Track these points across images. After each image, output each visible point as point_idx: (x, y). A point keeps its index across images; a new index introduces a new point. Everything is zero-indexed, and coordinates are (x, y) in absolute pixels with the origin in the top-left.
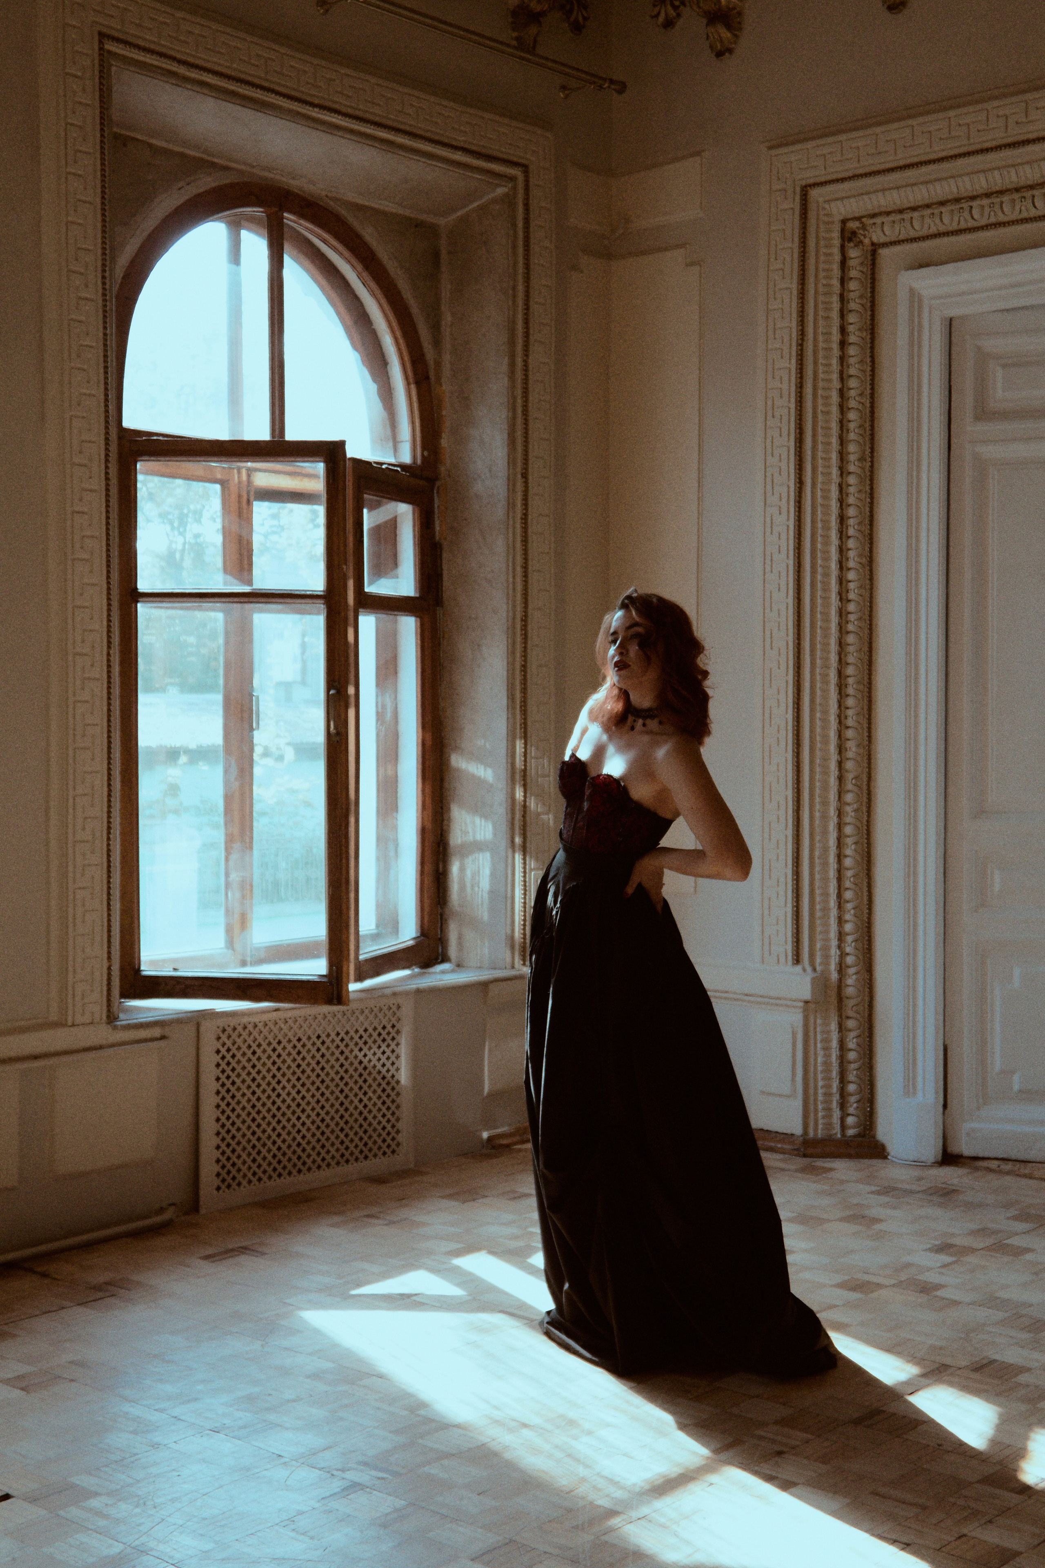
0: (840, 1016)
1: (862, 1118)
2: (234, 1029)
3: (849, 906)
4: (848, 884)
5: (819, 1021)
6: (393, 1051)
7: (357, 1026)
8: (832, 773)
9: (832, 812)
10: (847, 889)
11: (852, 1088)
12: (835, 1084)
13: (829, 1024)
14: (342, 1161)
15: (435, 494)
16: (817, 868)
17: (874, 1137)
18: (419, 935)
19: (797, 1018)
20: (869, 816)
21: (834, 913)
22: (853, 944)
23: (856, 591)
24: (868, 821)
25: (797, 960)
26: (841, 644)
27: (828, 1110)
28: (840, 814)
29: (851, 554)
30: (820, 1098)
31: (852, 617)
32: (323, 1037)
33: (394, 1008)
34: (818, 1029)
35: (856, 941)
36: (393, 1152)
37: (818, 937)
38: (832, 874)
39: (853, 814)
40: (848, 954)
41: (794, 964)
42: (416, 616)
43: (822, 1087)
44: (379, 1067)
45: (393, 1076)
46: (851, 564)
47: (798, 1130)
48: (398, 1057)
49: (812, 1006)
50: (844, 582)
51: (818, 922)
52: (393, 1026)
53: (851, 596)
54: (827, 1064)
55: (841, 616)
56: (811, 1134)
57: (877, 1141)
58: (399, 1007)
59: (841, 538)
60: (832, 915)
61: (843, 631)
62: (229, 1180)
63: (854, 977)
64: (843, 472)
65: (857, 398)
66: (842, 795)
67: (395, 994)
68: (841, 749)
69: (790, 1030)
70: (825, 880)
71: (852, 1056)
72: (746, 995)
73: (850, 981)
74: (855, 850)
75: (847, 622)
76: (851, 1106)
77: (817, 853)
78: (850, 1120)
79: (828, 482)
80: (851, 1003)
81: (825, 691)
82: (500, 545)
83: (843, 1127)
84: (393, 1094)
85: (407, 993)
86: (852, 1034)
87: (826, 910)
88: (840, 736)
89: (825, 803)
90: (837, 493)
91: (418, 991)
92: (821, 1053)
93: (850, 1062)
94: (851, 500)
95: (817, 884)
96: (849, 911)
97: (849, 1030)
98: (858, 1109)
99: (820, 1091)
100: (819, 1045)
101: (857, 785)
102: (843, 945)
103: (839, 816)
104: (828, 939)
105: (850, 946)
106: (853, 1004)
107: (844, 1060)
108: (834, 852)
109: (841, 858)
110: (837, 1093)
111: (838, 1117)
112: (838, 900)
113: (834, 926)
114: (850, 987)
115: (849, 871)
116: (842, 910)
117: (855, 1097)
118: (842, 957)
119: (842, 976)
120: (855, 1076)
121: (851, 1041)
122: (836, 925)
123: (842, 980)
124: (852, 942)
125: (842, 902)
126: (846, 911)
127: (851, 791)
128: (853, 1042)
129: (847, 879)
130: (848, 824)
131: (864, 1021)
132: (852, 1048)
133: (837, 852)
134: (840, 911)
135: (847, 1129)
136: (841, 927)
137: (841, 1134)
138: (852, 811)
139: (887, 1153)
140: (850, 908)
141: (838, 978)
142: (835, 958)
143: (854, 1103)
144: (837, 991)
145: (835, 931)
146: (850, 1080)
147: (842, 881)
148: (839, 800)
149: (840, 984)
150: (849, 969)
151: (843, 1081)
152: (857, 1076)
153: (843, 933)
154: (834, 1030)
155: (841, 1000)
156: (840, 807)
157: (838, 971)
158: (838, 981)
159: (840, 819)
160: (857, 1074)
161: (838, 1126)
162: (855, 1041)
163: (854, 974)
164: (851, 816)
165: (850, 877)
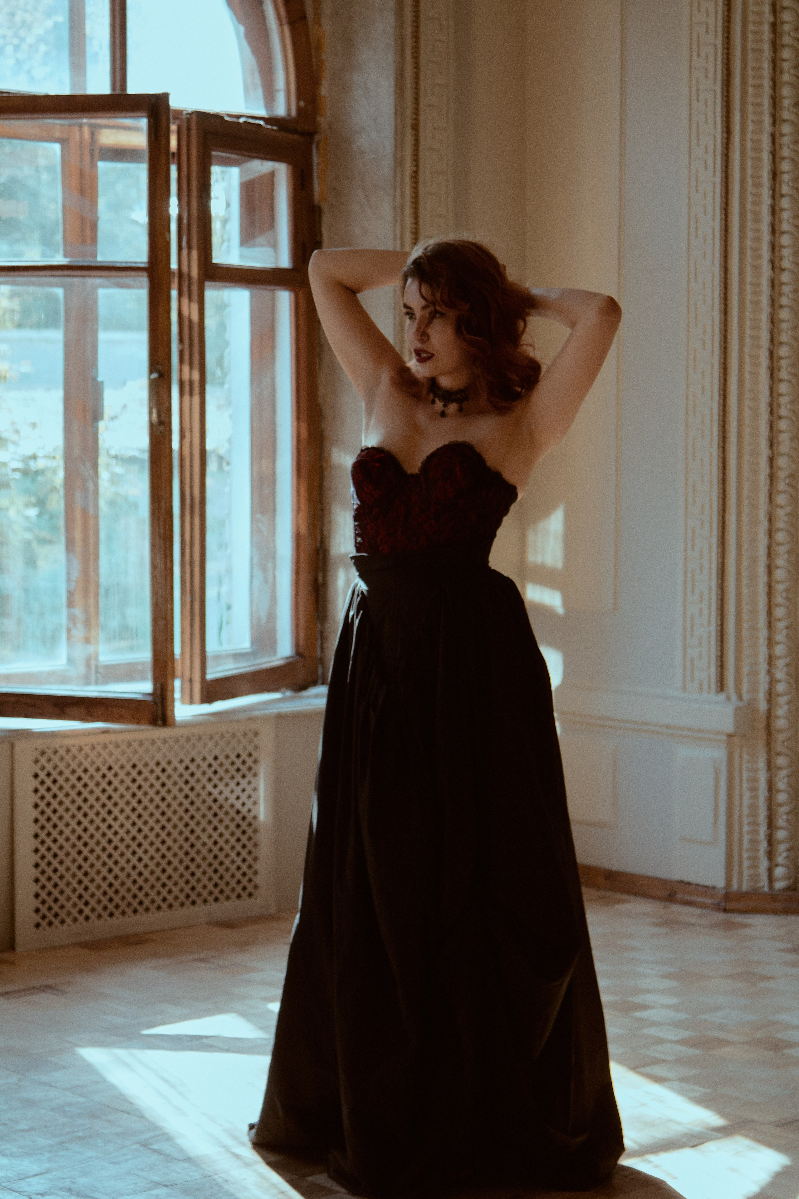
0: (769, 752)
1: (792, 869)
2: (56, 752)
3: (780, 626)
4: (779, 599)
5: (745, 757)
6: (249, 783)
7: (205, 753)
8: (761, 471)
9: (761, 516)
10: (779, 605)
11: (780, 834)
12: (763, 829)
13: (756, 762)
14: (188, 903)
15: (314, 150)
16: (745, 582)
18: (293, 654)
19: (719, 753)
21: (763, 633)
22: (784, 670)
23: (791, 259)
25: (721, 686)
26: (773, 321)
27: (754, 859)
29: (785, 215)
30: (746, 845)
31: (786, 289)
32: (164, 764)
33: (250, 734)
34: (745, 767)
35: (787, 665)
36: (250, 895)
37: (744, 661)
38: (760, 587)
39: (785, 518)
40: (778, 681)
41: (717, 692)
42: (290, 290)
43: (747, 833)
44: (232, 800)
45: (249, 811)
46: (785, 226)
47: (720, 883)
48: (255, 789)
49: (737, 740)
50: (777, 249)
51: (744, 644)
52: (250, 755)
53: (786, 264)
54: (753, 807)
55: (773, 286)
56: (735, 887)
58: (256, 734)
59: (773, 197)
60: (760, 635)
61: (775, 305)
62: (50, 916)
63: (785, 707)
64: (775, 120)
65: (792, 34)
66: (772, 496)
67: (250, 719)
68: (772, 443)
69: (711, 768)
70: (753, 595)
71: (782, 797)
72: (667, 727)
73: (780, 712)
74: (788, 561)
75: (780, 294)
76: (780, 855)
77: (743, 564)
78: (779, 872)
79: (758, 131)
80: (781, 737)
81: (755, 374)
82: (386, 209)
83: (770, 879)
84: (249, 831)
85: (265, 719)
86: (783, 773)
87: (754, 629)
88: (771, 429)
89: (753, 506)
90: (770, 144)
91: (280, 717)
92: (747, 794)
93: (779, 805)
94: (785, 152)
95: (745, 599)
96: (780, 632)
97: (779, 768)
98: (787, 858)
99: (746, 838)
100: (745, 785)
101: (789, 484)
102: (773, 671)
103: (770, 520)
104: (756, 664)
105: (779, 671)
106: (784, 739)
107: (773, 802)
108: (766, 563)
109: (772, 569)
110: (765, 840)
111: (764, 868)
112: (767, 618)
113: (764, 649)
114: (779, 719)
115: (779, 584)
116: (772, 629)
117: (785, 844)
118: (771, 684)
119: (771, 706)
120: (785, 821)
121: (781, 781)
122: (765, 647)
123: (769, 709)
124: (783, 667)
125: (772, 621)
126: (776, 631)
127: (784, 492)
128: (783, 782)
129: (778, 594)
130: (779, 530)
131: (796, 757)
132: (781, 789)
133: (768, 562)
134: (771, 631)
135: (774, 881)
136: (771, 649)
137: (769, 887)
138: (784, 516)
140: (782, 627)
141: (766, 708)
142: (763, 685)
143: (783, 852)
144: (764, 723)
145: (763, 653)
146: (779, 825)
147: (772, 595)
148: (770, 500)
149: (768, 716)
150: (779, 698)
151: (771, 826)
152: (787, 822)
153: (772, 656)
154: (762, 768)
155: (769, 734)
156: (769, 510)
157: (767, 700)
158: (767, 712)
159: (771, 524)
160: (788, 819)
161: (763, 879)
162: (785, 780)
163: (785, 704)
164: (784, 521)
165: (782, 592)
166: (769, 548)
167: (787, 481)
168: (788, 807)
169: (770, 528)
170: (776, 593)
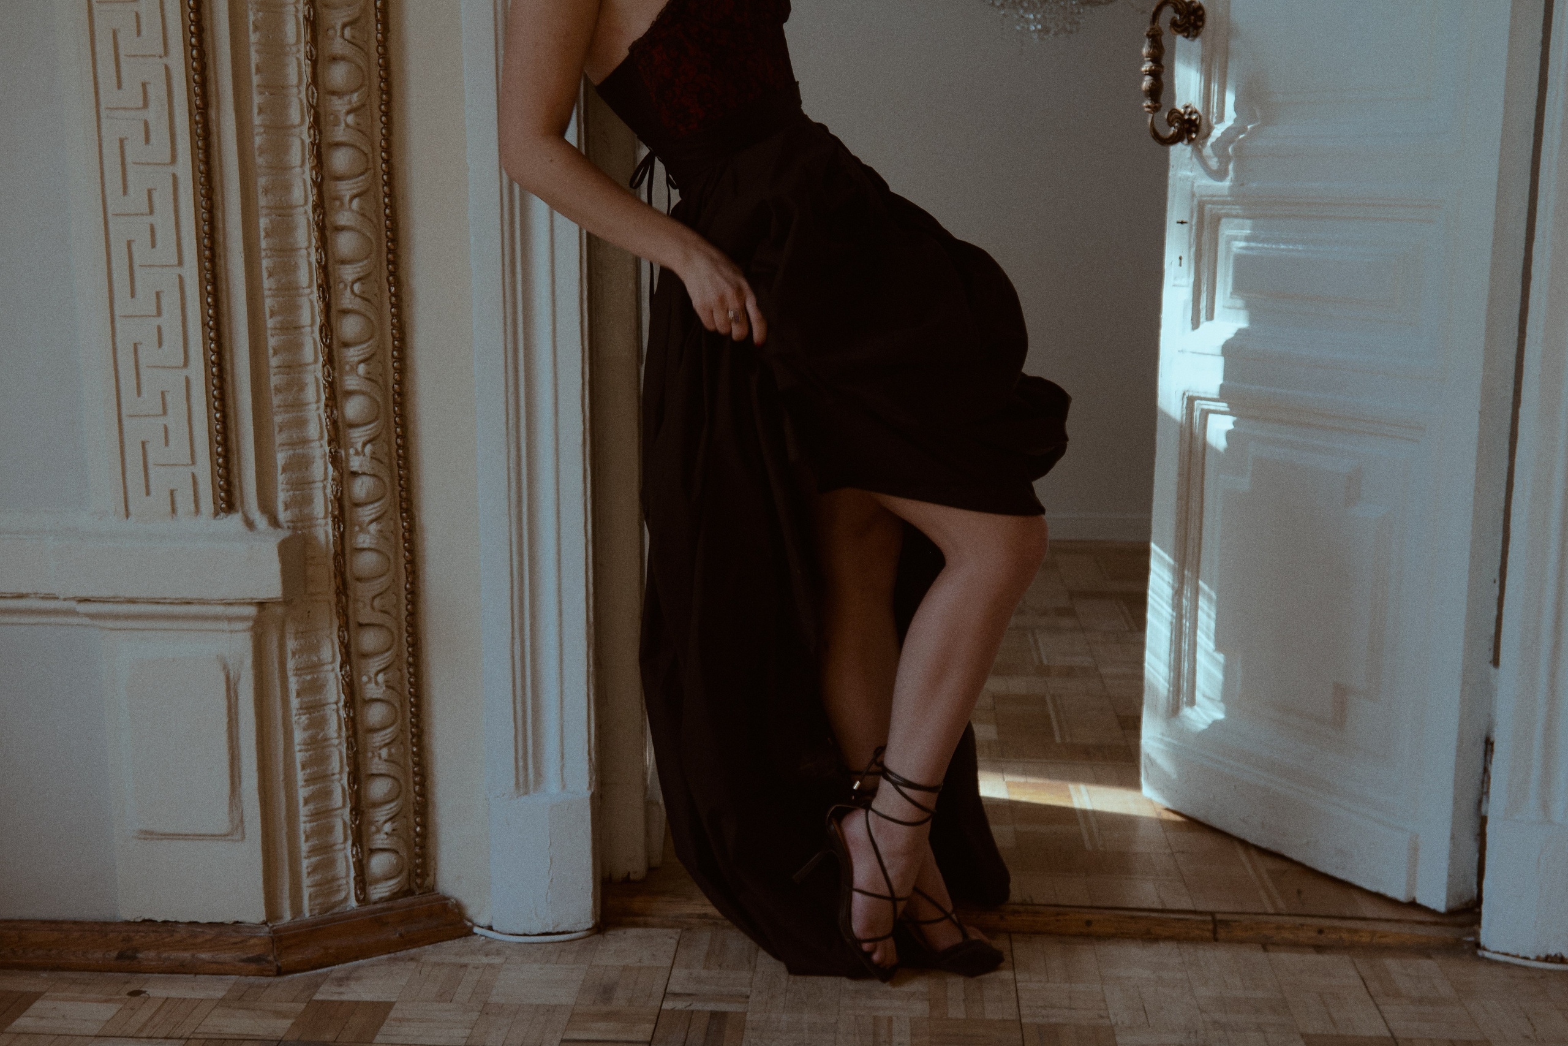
0: (345, 626)
1: (404, 854)
3: (353, 354)
4: (347, 300)
5: (291, 644)
8: (291, 9)
9: (296, 113)
10: (345, 312)
11: (379, 789)
12: (340, 785)
13: (314, 648)
17: (432, 889)
19: (238, 645)
20: (389, 125)
21: (314, 374)
22: (368, 449)
24: (388, 138)
25: (227, 501)
27: (324, 849)
28: (318, 122)
30: (304, 826)
34: (291, 664)
35: (372, 439)
37: (279, 438)
38: (305, 275)
39: (350, 119)
40: (355, 474)
41: (216, 514)
43: (307, 802)
47: (253, 912)
49: (279, 610)
51: (276, 400)
54: (317, 745)
56: (287, 916)
57: (445, 898)
60: (309, 379)
63: (373, 528)
66: (319, 66)
69: (222, 677)
70: (288, 292)
71: (376, 714)
72: (86, 600)
73: (364, 540)
76: (378, 831)
77: (263, 222)
78: (379, 864)
80: (364, 592)
83: (363, 880)
86: (375, 665)
87: (293, 368)
89: (276, 89)
92: (299, 720)
93: (373, 730)
96: (354, 369)
97: (365, 656)
98: (394, 833)
99: (303, 811)
100: (295, 702)
101: (353, 43)
102: (342, 453)
103: (317, 124)
104: (305, 442)
105: (357, 453)
106: (375, 593)
107: (359, 727)
108: (311, 219)
109: (328, 233)
110: (344, 806)
111: (347, 862)
112: (324, 340)
113: (318, 408)
114: (364, 553)
115: (348, 266)
116: (336, 365)
117: (388, 807)
118: (341, 482)
119: (344, 528)
120: (385, 760)
121: (373, 680)
122: (322, 404)
123: (342, 536)
124: (364, 445)
125: (335, 346)
126: (347, 368)
127: (343, 58)
128: (377, 683)
129: (346, 286)
130: (338, 145)
131: (399, 628)
132: (375, 697)
133: (316, 217)
134: (334, 369)
135: (370, 885)
136: (336, 408)
137: (358, 900)
138: (348, 113)
139: (470, 921)
140: (356, 359)
141: (334, 536)
142: (325, 487)
143: (385, 822)
144: (332, 568)
145: (320, 419)
146: (375, 771)
147: (332, 290)
148: (315, 80)
149: (339, 549)
150: (360, 509)
151: (358, 776)
152: (390, 760)
153: (340, 424)
154: (330, 660)
155: (343, 589)
156: (315, 101)
157: (334, 517)
158: (335, 543)
159: (320, 133)
160: (390, 755)
161: (348, 883)
162: (381, 678)
163: (372, 522)
164: (347, 126)
165: (353, 283)
166: (318, 185)
167: (347, 32)
168: (389, 730)
169: (318, 137)
170: (341, 286)
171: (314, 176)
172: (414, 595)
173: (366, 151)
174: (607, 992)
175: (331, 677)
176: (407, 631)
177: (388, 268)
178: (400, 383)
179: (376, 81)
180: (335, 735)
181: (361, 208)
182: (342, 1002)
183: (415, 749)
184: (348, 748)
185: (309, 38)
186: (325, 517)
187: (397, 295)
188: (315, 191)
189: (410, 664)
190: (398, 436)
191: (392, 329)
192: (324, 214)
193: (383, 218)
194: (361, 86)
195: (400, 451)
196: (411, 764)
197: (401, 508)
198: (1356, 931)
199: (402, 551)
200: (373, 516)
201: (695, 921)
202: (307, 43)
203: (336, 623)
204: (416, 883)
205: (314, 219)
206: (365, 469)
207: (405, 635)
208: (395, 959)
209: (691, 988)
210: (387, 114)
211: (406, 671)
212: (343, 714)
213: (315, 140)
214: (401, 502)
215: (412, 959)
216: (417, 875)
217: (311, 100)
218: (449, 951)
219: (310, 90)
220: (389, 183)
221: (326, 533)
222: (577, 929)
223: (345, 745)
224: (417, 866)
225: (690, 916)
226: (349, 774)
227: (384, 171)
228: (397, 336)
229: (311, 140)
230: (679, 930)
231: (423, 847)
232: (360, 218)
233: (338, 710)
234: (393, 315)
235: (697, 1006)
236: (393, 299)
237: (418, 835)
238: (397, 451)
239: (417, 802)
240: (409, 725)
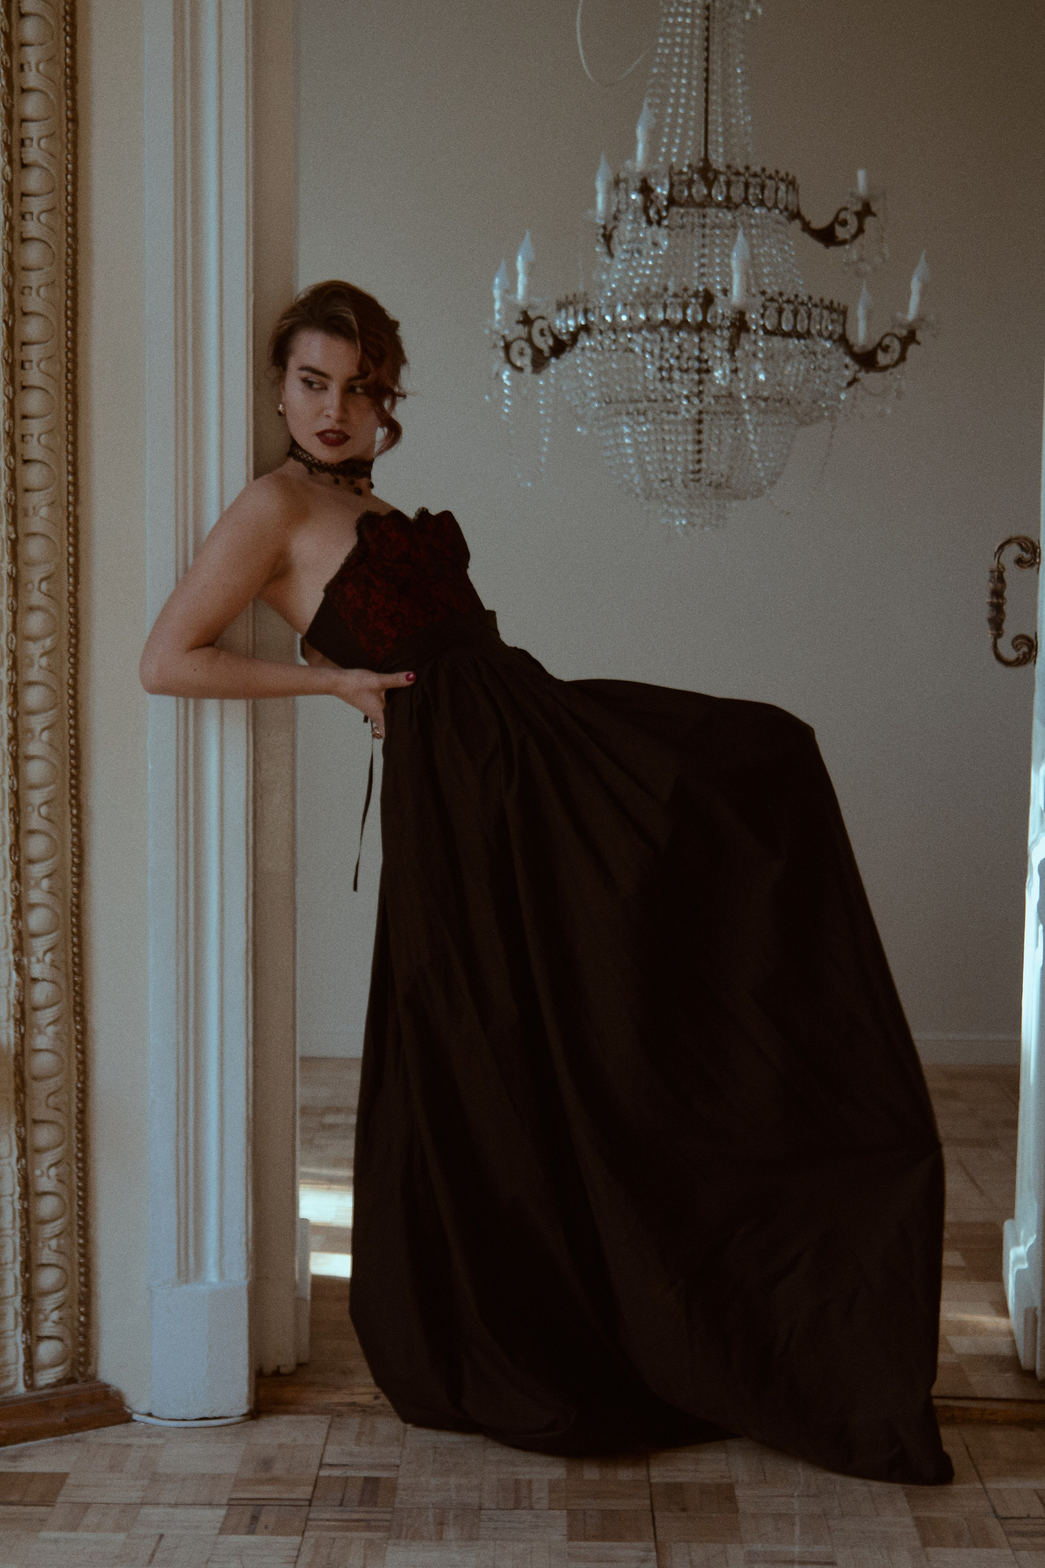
0: (22, 1121)
1: (68, 1342)
3: (37, 870)
4: (35, 821)
10: (31, 832)
11: (48, 1278)
12: (12, 1273)
17: (93, 1378)
20: (75, 666)
22: (48, 957)
23: (41, 144)
24: (74, 677)
26: (13, 266)
28: (15, 664)
29: (32, 55)
31: (35, 205)
35: (51, 948)
39: (44, 661)
40: (35, 980)
46: (32, 79)
50: (17, 123)
55: (11, 197)
57: (108, 1386)
59: (8, 15)
61: (16, 235)
63: (50, 1030)
66: (18, 616)
68: (15, 513)
71: (47, 1206)
73: (42, 1041)
74: (50, 744)
75: (23, 217)
76: (46, 1319)
78: (46, 1351)
80: (40, 1091)
83: (30, 1367)
86: (48, 1158)
88: (13, 484)
93: (44, 1222)
96: (38, 885)
97: (38, 1151)
98: (60, 1321)
101: (48, 595)
102: (25, 961)
103: (14, 667)
105: (38, 961)
106: (52, 1090)
107: (32, 1217)
108: (6, 750)
109: (20, 762)
110: (16, 1294)
111: (17, 1348)
112: (13, 858)
113: (5, 920)
114: (42, 1054)
115: (37, 791)
116: (23, 881)
117: (56, 1296)
118: (24, 988)
119: (25, 1030)
120: (55, 1251)
121: (46, 1174)
122: (9, 917)
123: (23, 1036)
124: (45, 953)
125: (22, 864)
126: (32, 883)
127: (39, 608)
128: (49, 1177)
129: (34, 810)
130: (31, 684)
131: (70, 1124)
132: (46, 1190)
133: (10, 748)
134: (20, 883)
135: (38, 1371)
136: (21, 920)
137: (26, 1386)
138: (42, 655)
139: (128, 1407)
140: (41, 875)
141: (16, 1037)
142: (8, 992)
143: (53, 1310)
144: (12, 1067)
145: (6, 932)
146: (45, 1261)
147: (22, 814)
148: (14, 629)
149: (19, 1049)
150: (38, 1013)
151: (29, 1266)
152: (59, 1251)
153: (24, 935)
154: (6, 1154)
155: (21, 1088)
156: (14, 646)
157: (16, 1020)
158: (16, 1044)
159: (17, 674)
160: (59, 1246)
161: (16, 1369)
162: (53, 1171)
163: (49, 1024)
164: (40, 667)
165: (40, 806)
166: (13, 720)
167: (44, 586)
168: (59, 1222)
169: (15, 678)
170: (30, 809)
171: (10, 712)
172: (84, 1093)
173: (55, 688)
174: (267, 1464)
175: (8, 1170)
176: (77, 1127)
177: (70, 792)
178: (77, 896)
179: (66, 627)
180: (10, 1226)
181: (51, 740)
182: (19, 1474)
183: (81, 1241)
184: (21, 1238)
185: (11, 593)
186: (8, 1019)
187: (78, 817)
188: (11, 725)
189: (79, 1160)
190: (74, 945)
191: (73, 848)
192: (17, 745)
193: (68, 747)
194: (54, 631)
195: (76, 960)
196: (77, 1255)
197: (75, 1011)
198: (967, 1409)
199: (74, 1053)
200: (51, 1020)
201: (345, 1409)
202: (9, 596)
203: (14, 1119)
204: (79, 1372)
205: (8, 750)
206: (47, 975)
207: (75, 1132)
208: (61, 1441)
209: (345, 1460)
210: (75, 656)
211: (74, 1167)
212: (18, 1206)
213: (12, 680)
214: (74, 1006)
215: (78, 1441)
216: (80, 1363)
217: (9, 645)
218: (112, 1434)
219: (10, 638)
220: (75, 717)
221: (8, 1037)
222: (232, 1414)
223: (18, 1235)
224: (80, 1354)
225: (339, 1404)
226: (22, 1262)
227: (70, 706)
228: (77, 853)
229: (8, 681)
230: (329, 1416)
231: (86, 1336)
232: (48, 748)
233: (12, 1203)
234: (74, 835)
235: (350, 1473)
236: (75, 820)
237: (82, 1324)
238: (73, 959)
239: (82, 1292)
240: (76, 1218)
